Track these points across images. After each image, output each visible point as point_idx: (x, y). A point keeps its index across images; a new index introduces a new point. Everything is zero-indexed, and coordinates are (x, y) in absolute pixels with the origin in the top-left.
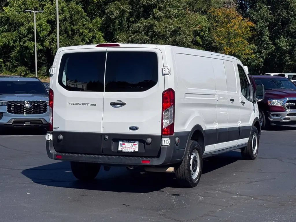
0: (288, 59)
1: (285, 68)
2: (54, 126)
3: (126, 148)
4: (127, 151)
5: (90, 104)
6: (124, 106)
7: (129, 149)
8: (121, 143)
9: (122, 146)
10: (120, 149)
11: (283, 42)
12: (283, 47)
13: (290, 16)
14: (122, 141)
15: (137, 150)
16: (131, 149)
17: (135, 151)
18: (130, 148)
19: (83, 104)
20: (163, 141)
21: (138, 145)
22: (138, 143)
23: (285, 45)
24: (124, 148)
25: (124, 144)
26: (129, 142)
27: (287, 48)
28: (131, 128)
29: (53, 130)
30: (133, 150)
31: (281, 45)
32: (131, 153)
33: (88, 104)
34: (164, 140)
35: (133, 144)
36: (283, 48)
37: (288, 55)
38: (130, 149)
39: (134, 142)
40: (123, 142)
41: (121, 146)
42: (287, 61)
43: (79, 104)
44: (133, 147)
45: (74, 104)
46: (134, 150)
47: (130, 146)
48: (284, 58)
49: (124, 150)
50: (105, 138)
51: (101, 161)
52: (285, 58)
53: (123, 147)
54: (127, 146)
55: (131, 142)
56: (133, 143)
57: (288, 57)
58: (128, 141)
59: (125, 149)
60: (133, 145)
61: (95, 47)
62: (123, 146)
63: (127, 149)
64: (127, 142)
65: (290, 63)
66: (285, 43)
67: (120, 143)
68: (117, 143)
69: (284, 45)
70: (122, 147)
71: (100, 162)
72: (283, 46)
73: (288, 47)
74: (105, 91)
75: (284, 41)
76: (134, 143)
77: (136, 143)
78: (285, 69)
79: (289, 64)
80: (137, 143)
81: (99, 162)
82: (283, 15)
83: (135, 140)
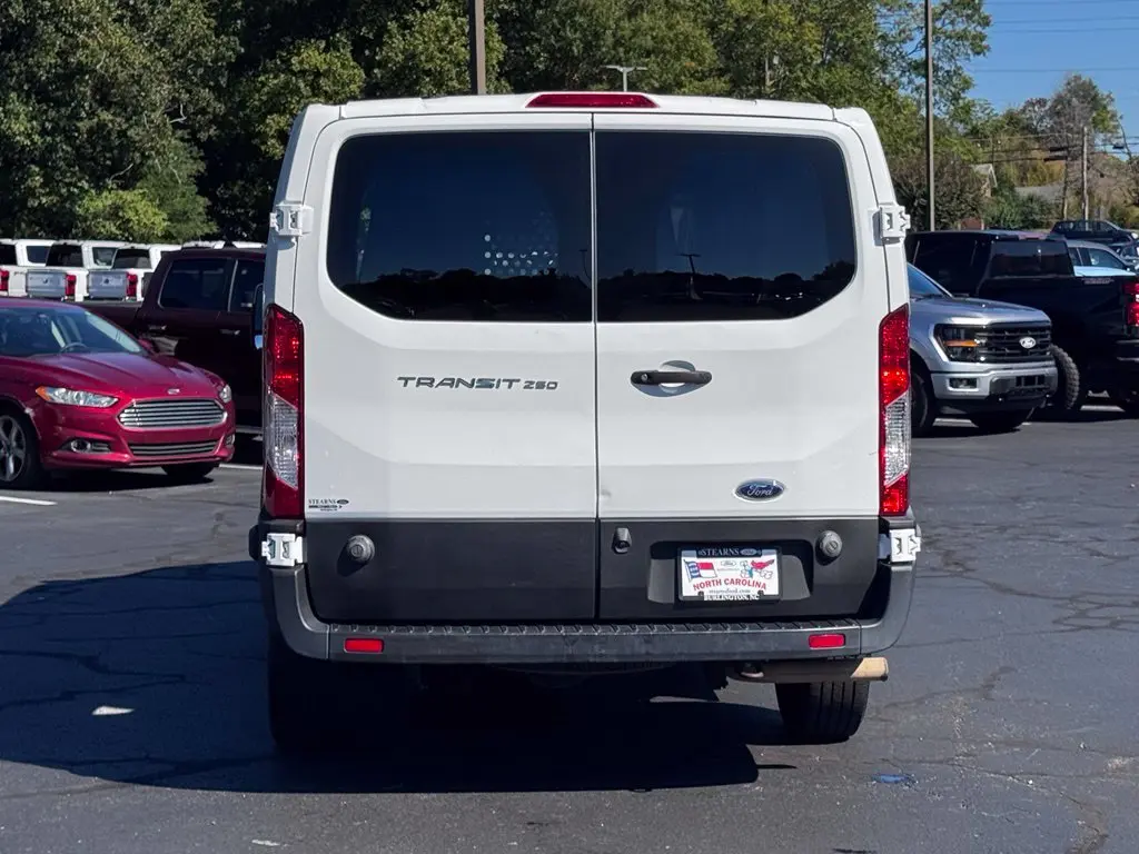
0: (38, 185)
1: (24, 221)
2: (310, 495)
3: (719, 582)
4: (726, 596)
5: (522, 384)
6: (706, 386)
7: (732, 587)
8: (688, 559)
9: (700, 576)
10: (689, 590)
11: (17, 115)
12: (18, 138)
13: (41, 17)
14: (695, 552)
15: (772, 589)
16: (746, 588)
17: (765, 593)
18: (738, 582)
19: (486, 384)
20: (895, 543)
21: (774, 568)
22: (774, 557)
23: (26, 129)
24: (708, 584)
25: (709, 566)
26: (732, 556)
27: (33, 143)
28: (745, 491)
29: (307, 516)
30: (753, 593)
31: (9, 128)
32: (748, 603)
33: (511, 382)
34: (900, 540)
35: (753, 563)
36: (18, 142)
37: (37, 169)
38: (740, 587)
39: (755, 552)
40: (699, 556)
41: (695, 574)
42: (31, 192)
43: (460, 380)
44: (751, 575)
45: (431, 385)
46: (760, 592)
47: (736, 575)
48: (23, 180)
49: (710, 594)
50: (617, 543)
51: (603, 651)
52: (26, 180)
53: (704, 580)
54: (722, 576)
55: (741, 556)
56: (750, 560)
57: (37, 178)
58: (726, 552)
59: (718, 588)
60: (749, 566)
61: (523, 108)
62: (703, 572)
63: (723, 587)
64: (720, 556)
65: (44, 200)
66: (25, 123)
67: (687, 563)
68: (673, 561)
69: (22, 129)
70: (697, 581)
71: (601, 655)
72: (19, 135)
73: (36, 137)
74: (602, 318)
75: (22, 116)
76: (757, 560)
77: (764, 559)
78: (23, 225)
79: (40, 204)
80: (770, 557)
81: (595, 656)
82: (11, 12)
83: (759, 546)
